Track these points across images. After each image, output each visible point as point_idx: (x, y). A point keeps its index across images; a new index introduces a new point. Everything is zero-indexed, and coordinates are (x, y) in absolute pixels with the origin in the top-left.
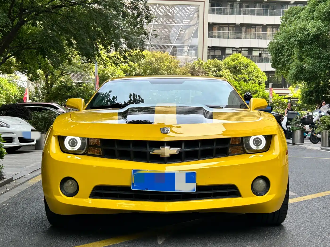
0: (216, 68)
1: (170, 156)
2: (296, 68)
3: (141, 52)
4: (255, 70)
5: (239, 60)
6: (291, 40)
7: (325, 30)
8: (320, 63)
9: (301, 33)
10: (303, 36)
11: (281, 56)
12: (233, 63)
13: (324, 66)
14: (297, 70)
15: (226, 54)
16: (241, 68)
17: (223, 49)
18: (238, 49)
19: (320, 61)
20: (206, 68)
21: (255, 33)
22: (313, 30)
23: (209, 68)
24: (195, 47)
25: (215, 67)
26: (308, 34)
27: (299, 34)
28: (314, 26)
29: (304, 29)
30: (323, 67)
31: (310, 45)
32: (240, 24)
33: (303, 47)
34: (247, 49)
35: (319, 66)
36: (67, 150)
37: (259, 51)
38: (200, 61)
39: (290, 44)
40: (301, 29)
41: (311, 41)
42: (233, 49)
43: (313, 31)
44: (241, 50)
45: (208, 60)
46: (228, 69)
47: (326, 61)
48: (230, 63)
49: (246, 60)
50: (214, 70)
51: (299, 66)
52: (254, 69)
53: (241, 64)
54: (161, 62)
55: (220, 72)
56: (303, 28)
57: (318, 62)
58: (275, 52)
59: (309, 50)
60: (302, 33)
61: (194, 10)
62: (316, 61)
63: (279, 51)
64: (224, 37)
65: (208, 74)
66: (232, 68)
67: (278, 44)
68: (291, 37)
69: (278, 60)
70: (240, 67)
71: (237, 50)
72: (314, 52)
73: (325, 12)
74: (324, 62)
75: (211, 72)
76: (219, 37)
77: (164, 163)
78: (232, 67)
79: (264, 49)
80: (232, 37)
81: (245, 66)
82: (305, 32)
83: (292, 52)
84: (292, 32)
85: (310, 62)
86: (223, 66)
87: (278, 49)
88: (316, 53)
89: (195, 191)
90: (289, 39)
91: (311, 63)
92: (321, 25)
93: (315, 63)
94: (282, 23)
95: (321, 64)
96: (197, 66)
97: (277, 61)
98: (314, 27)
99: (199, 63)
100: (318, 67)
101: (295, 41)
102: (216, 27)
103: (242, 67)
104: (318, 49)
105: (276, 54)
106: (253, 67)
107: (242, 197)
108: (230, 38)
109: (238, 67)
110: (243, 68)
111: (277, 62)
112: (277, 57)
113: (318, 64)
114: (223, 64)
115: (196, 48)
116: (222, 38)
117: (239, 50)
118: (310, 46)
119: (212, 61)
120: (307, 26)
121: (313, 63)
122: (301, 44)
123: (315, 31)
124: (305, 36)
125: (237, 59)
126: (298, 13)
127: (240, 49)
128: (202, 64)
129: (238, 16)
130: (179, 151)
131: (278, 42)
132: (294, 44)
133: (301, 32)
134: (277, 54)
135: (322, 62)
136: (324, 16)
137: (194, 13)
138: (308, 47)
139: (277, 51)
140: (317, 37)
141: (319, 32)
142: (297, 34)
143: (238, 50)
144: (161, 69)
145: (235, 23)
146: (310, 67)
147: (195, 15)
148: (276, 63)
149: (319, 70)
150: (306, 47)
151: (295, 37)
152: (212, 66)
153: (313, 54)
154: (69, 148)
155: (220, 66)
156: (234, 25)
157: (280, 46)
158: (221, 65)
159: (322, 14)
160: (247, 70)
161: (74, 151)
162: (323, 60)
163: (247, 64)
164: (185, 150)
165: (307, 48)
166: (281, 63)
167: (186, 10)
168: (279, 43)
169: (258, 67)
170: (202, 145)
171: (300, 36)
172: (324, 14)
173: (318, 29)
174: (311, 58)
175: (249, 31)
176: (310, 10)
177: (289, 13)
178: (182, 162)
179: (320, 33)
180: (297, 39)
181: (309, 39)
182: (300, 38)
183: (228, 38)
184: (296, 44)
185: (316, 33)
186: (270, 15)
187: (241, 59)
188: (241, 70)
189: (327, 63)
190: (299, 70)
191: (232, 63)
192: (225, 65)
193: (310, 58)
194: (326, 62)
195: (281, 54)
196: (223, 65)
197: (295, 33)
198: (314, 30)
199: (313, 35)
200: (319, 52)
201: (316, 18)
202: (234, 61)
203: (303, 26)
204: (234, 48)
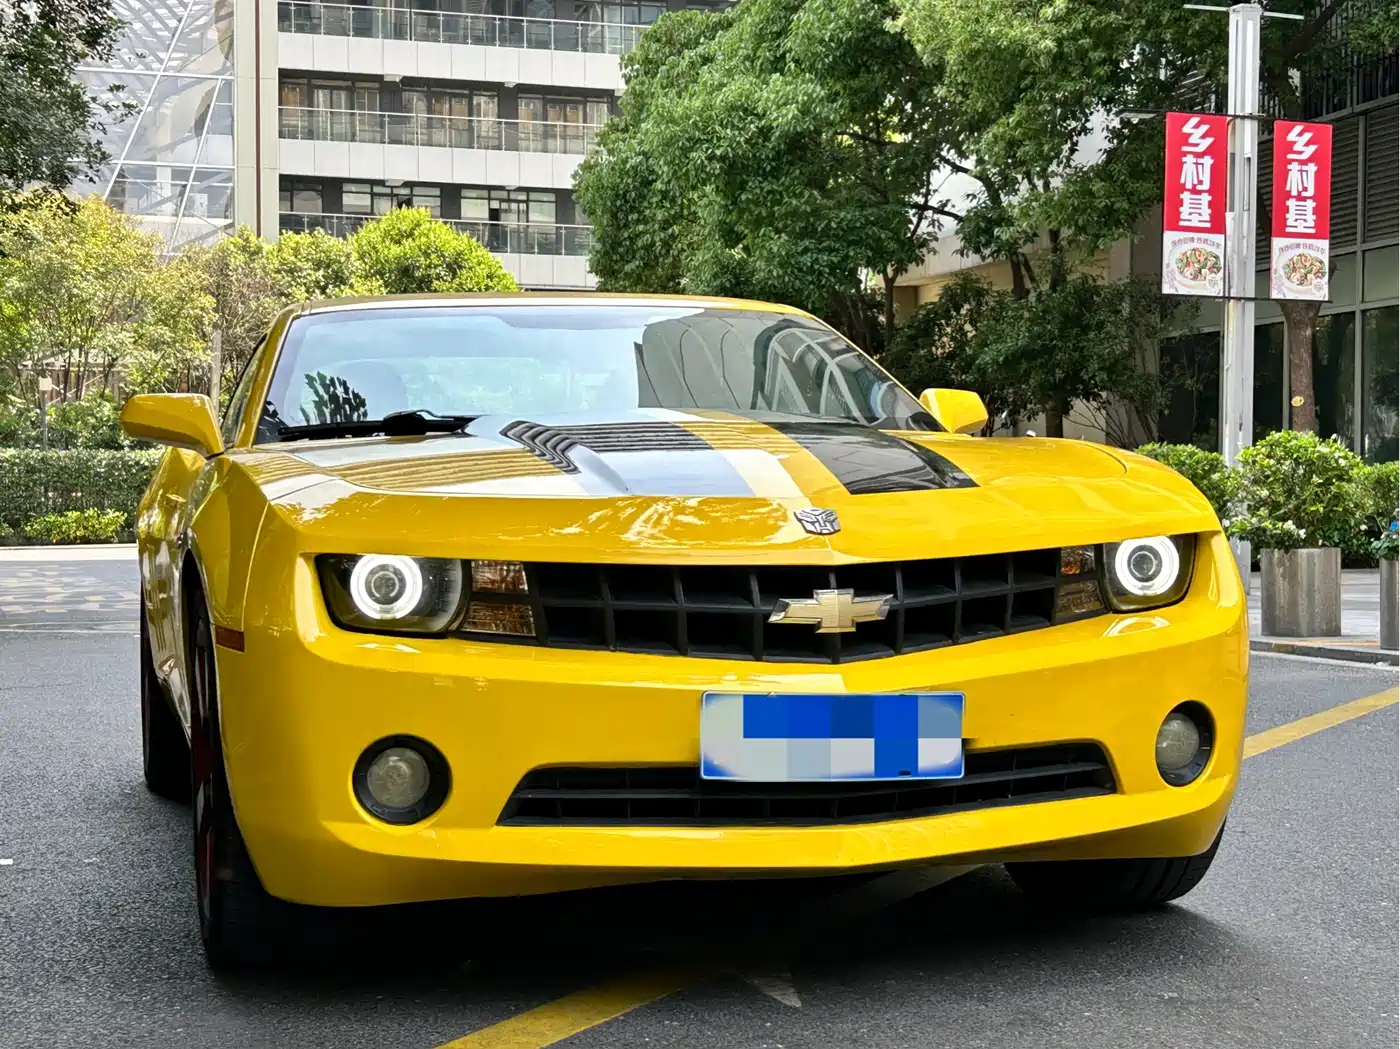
0: (321, 272)
1: (853, 630)
2: (715, 276)
3: (57, 189)
4: (490, 284)
5: (424, 239)
6: (694, 154)
7: (832, 117)
8: (815, 256)
9: (734, 127)
10: (742, 139)
11: (638, 222)
12: (395, 250)
13: (832, 267)
14: (718, 282)
15: (345, 209)
16: (432, 272)
17: (330, 189)
18: (396, 191)
19: (812, 246)
20: (278, 272)
21: (470, 121)
22: (786, 115)
23: (291, 271)
24: (219, 177)
25: (318, 265)
26: (765, 133)
27: (728, 131)
28: (788, 99)
29: (745, 110)
30: (827, 270)
31: (773, 177)
32: (404, 78)
33: (742, 187)
34: (437, 192)
35: (812, 266)
36: (363, 617)
37: (490, 199)
38: (247, 240)
39: (687, 170)
40: (732, 108)
41: (773, 160)
42: (377, 189)
43: (784, 118)
44: (412, 195)
45: (281, 234)
46: (373, 275)
47: (837, 246)
48: (379, 247)
49: (450, 238)
50: (317, 282)
51: (727, 267)
52: (488, 277)
53: (433, 256)
54: (72, 242)
55: (342, 287)
56: (742, 104)
57: (806, 250)
58: (609, 204)
59: (769, 198)
60: (738, 129)
61: (209, 10)
62: (796, 244)
63: (626, 201)
64: (332, 135)
65: (287, 296)
66: (390, 271)
67: (624, 173)
68: (695, 143)
69: (625, 239)
70: (429, 266)
71: (392, 195)
72: (789, 209)
73: (831, 40)
74: (830, 250)
75: (303, 288)
76: (310, 134)
77: (829, 661)
78: (394, 266)
79: (509, 191)
80: (367, 136)
81: (449, 266)
82: (752, 122)
83: (682, 206)
84: (695, 123)
85: (775, 249)
86: (356, 263)
87: (625, 195)
88: (794, 214)
89: (960, 773)
90: (685, 151)
91: (780, 256)
92: (815, 95)
93: (793, 256)
94: (632, 84)
95: (817, 259)
96: (238, 260)
97: (620, 244)
98: (785, 104)
99: (244, 247)
100: (806, 273)
101: (711, 158)
102: (294, 89)
103: (436, 267)
104: (807, 194)
105: (614, 216)
106: (482, 271)
107: (1123, 793)
108: (361, 141)
109: (419, 268)
110: (443, 273)
111: (621, 250)
112: (619, 228)
113: (807, 259)
114: (354, 256)
115: (224, 181)
116: (325, 139)
117: (406, 194)
118: (770, 183)
119: (304, 238)
120: (756, 96)
121: (787, 254)
122: (735, 174)
123: (793, 118)
124: (751, 139)
125: (410, 235)
126: (697, 44)
127: (405, 191)
128: (259, 250)
129: (391, 43)
130: (888, 607)
131: (624, 162)
132: (707, 174)
133: (736, 121)
134: (620, 215)
135: (820, 251)
136: (827, 56)
137: (205, 24)
138: (762, 189)
139: (618, 203)
140: (798, 146)
141: (808, 124)
142: (718, 128)
143: (397, 195)
144: (74, 273)
145: (382, 76)
146: (775, 274)
147: (213, 35)
148: (616, 253)
149: (812, 283)
150: (755, 187)
151: (707, 141)
152: (307, 261)
153: (787, 215)
154: (369, 607)
155: (339, 262)
156: (377, 85)
157: (633, 181)
158: (343, 259)
159: (820, 49)
160: (457, 281)
161: (394, 621)
162: (824, 244)
163: (459, 255)
164: (906, 602)
165: (758, 191)
166: (638, 256)
167: (176, 10)
168: (628, 166)
169: (503, 271)
170: (966, 579)
171: (732, 139)
172: (829, 48)
173: (805, 111)
174: (778, 231)
175: (441, 113)
176: (761, 29)
177: (658, 41)
178: (898, 652)
179: (812, 128)
180: (718, 152)
181: (767, 152)
182: (730, 146)
183: (353, 140)
184: (717, 172)
185: (795, 127)
186: (530, 46)
187: (432, 235)
188: (431, 282)
189: (842, 253)
190: (728, 285)
191: (392, 251)
192: (362, 257)
193: (773, 234)
194: (837, 250)
195: (635, 216)
196: (352, 259)
197: (707, 127)
198: (790, 116)
199: (784, 136)
200: (808, 209)
201: (793, 66)
202: (398, 242)
203: (741, 95)
204: (381, 183)
